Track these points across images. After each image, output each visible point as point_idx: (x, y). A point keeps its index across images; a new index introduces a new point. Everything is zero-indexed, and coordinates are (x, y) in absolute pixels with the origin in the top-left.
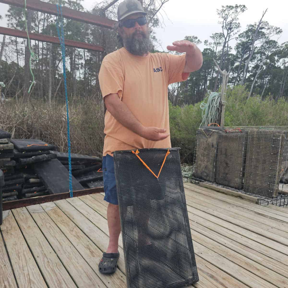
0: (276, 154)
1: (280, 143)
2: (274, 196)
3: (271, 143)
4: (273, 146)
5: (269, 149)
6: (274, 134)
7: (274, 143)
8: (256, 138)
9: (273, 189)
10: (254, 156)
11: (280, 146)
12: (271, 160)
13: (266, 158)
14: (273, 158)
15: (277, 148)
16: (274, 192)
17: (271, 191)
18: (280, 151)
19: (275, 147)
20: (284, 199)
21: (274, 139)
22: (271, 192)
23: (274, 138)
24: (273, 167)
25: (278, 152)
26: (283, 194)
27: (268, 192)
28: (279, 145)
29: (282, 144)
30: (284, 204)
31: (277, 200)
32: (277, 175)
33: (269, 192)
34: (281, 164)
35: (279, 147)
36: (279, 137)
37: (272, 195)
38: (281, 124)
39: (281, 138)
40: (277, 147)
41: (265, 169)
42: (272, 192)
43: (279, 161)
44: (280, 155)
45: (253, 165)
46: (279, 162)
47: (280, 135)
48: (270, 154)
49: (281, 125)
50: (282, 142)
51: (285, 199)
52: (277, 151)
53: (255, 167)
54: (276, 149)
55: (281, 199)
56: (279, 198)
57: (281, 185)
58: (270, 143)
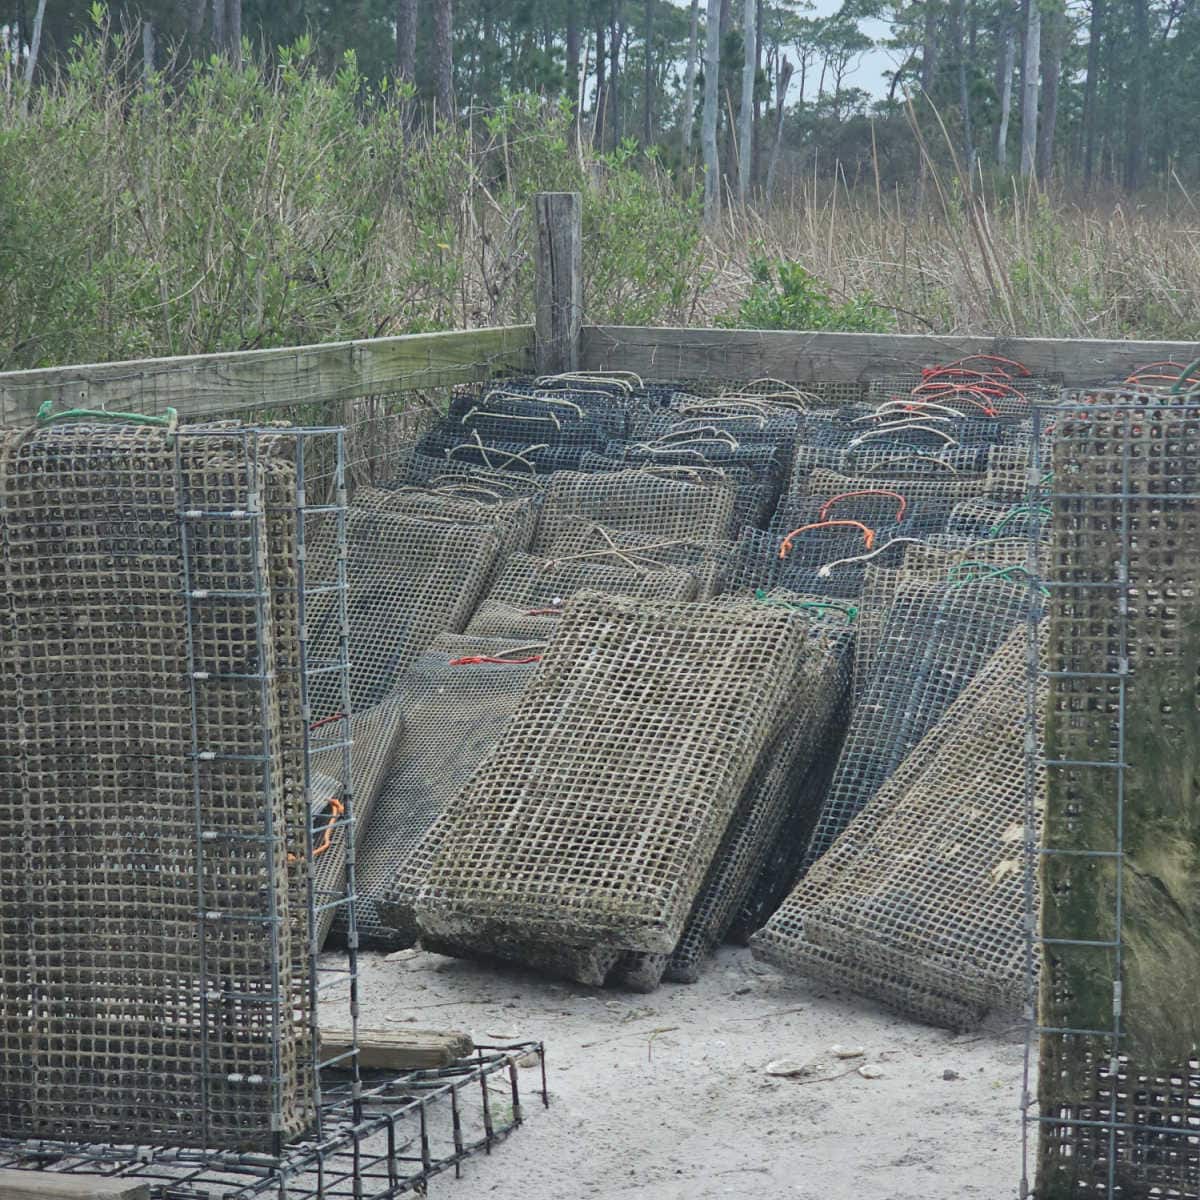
0: (236, 675)
1: (262, 556)
2: (287, 1120)
3: (174, 566)
4: (199, 593)
5: (167, 634)
6: (191, 472)
7: (201, 565)
8: (20, 527)
9: (261, 1055)
10: (23, 726)
11: (267, 593)
12: (202, 747)
13: (148, 732)
14: (221, 726)
15: (236, 618)
16: (285, 1077)
17: (255, 1079)
18: (267, 638)
19: (221, 601)
20: (381, 1125)
21: (199, 521)
22: (246, 1086)
23: (193, 513)
24: (232, 818)
25: (254, 651)
26: (371, 1075)
27: (223, 1095)
28: (249, 585)
29: (277, 565)
30: (392, 1176)
31: (316, 1158)
32: (282, 891)
33: (232, 1086)
34: (298, 765)
35: (250, 602)
36: (244, 495)
37: (265, 1120)
38: (255, 323)
39: (256, 503)
40: (234, 602)
41: (153, 844)
42: (261, 1088)
43: (283, 744)
44: (282, 678)
45: (28, 822)
46: (276, 757)
47: (244, 480)
48: (185, 682)
49: (259, 342)
50: (274, 549)
51: (397, 1125)
52: (245, 643)
53: (51, 845)
54: (229, 625)
55: (355, 1138)
56: (334, 1132)
57: (333, 977)
58: (161, 565)
